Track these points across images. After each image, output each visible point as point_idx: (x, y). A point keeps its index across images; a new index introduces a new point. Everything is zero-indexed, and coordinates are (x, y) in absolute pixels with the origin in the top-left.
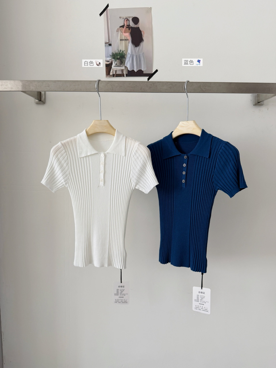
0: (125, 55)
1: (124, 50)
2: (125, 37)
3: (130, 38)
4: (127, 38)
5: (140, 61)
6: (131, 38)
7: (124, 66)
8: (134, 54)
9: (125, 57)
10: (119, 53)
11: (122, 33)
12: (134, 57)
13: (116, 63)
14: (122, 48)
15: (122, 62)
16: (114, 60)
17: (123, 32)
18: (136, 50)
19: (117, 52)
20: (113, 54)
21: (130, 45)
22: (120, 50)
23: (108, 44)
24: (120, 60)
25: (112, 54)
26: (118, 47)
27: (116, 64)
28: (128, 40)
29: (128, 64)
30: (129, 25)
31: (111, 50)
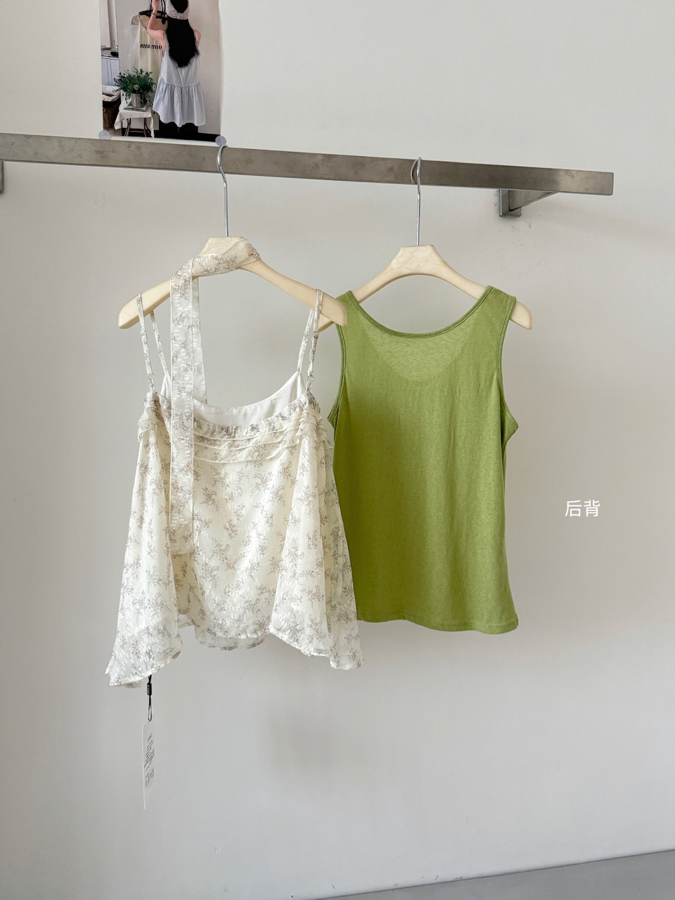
0: (152, 84)
1: (149, 71)
2: (152, 38)
3: (164, 43)
4: (157, 42)
5: (190, 100)
6: (168, 45)
7: (150, 110)
8: (175, 83)
10: (138, 77)
11: (146, 28)
12: (176, 90)
13: (129, 101)
14: (144, 64)
15: (145, 102)
16: (125, 93)
17: (148, 27)
18: (182, 75)
19: (132, 73)
20: (122, 77)
21: (166, 62)
22: (141, 70)
23: (109, 52)
24: (141, 94)
25: (119, 78)
26: (136, 62)
27: (130, 104)
28: (160, 47)
29: (161, 107)
30: (163, 13)
31: (117, 68)
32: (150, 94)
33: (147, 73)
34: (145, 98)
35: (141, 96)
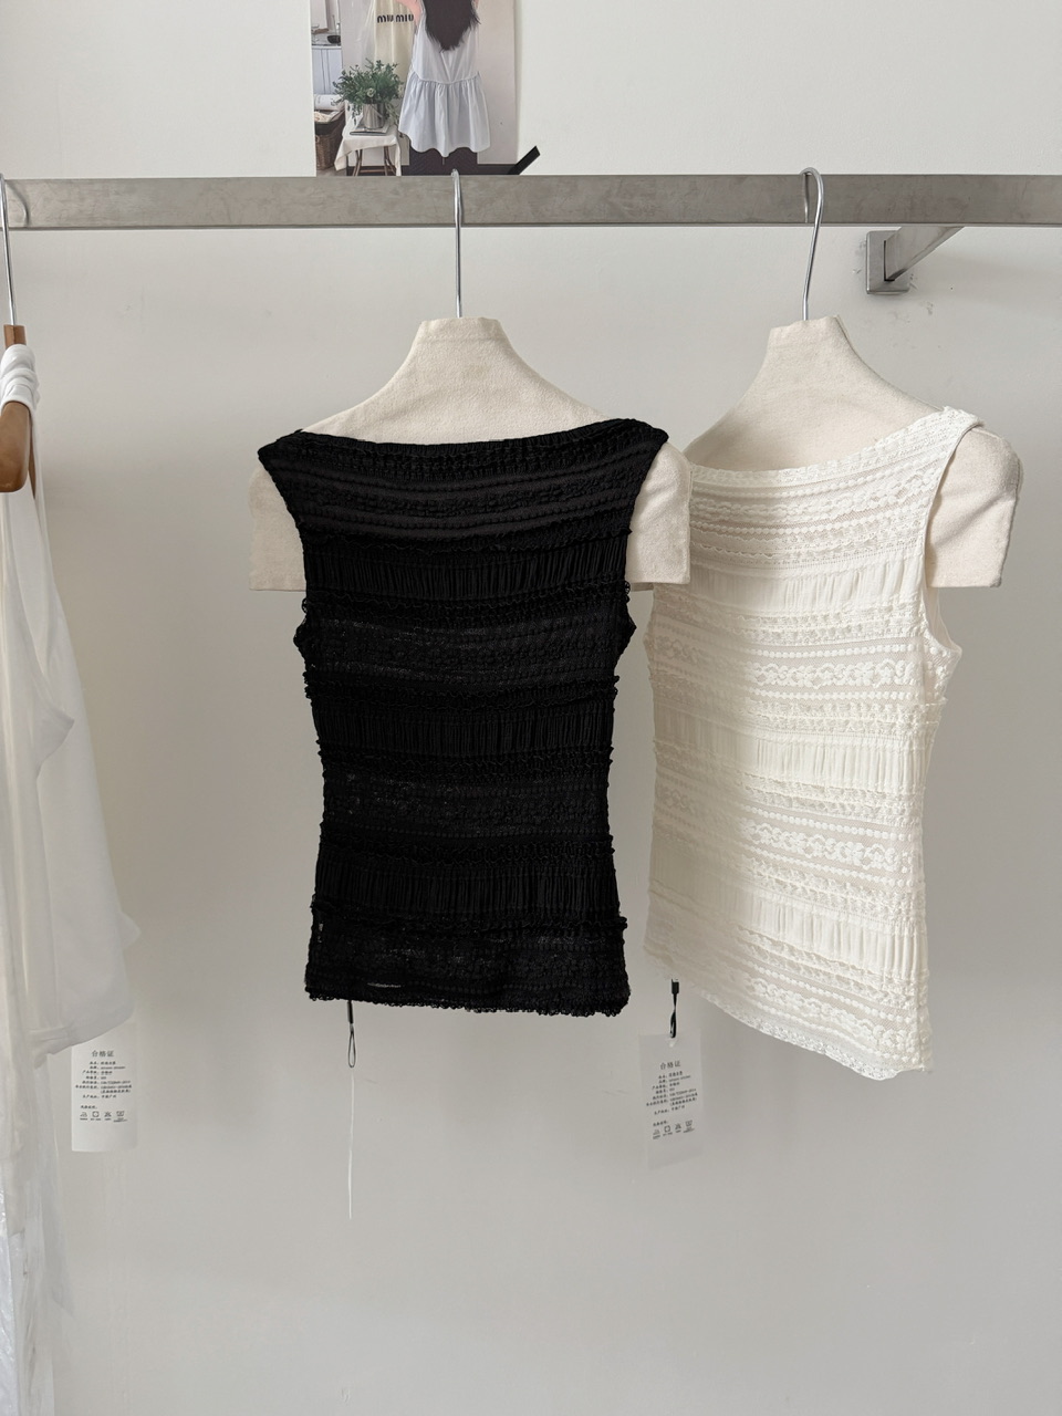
0: (397, 83)
1: (393, 61)
2: (397, 4)
3: (418, 10)
4: (405, 8)
5: (463, 108)
6: (423, 11)
8: (436, 78)
9: (400, 92)
10: (374, 75)
12: (438, 91)
13: (359, 118)
14: (386, 53)
15: (386, 116)
16: (351, 105)
18: (448, 63)
19: (363, 70)
20: (347, 79)
21: (421, 43)
22: (379, 62)
23: (324, 37)
24: (379, 104)
25: (341, 81)
26: (370, 49)
27: (362, 124)
28: (411, 18)
29: (412, 124)
31: (339, 62)
32: (394, 102)
33: (388, 67)
34: (385, 111)
35: (379, 106)
